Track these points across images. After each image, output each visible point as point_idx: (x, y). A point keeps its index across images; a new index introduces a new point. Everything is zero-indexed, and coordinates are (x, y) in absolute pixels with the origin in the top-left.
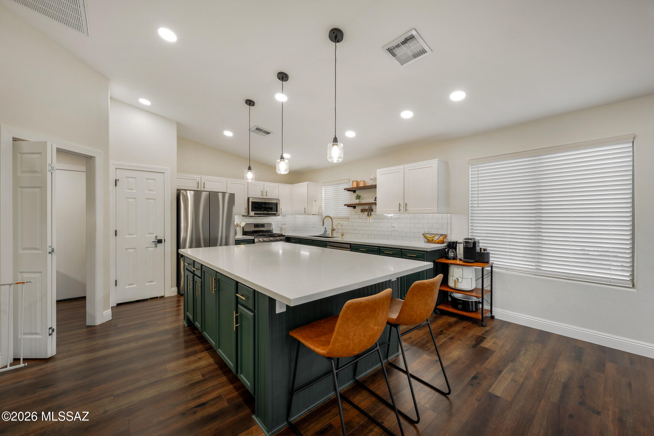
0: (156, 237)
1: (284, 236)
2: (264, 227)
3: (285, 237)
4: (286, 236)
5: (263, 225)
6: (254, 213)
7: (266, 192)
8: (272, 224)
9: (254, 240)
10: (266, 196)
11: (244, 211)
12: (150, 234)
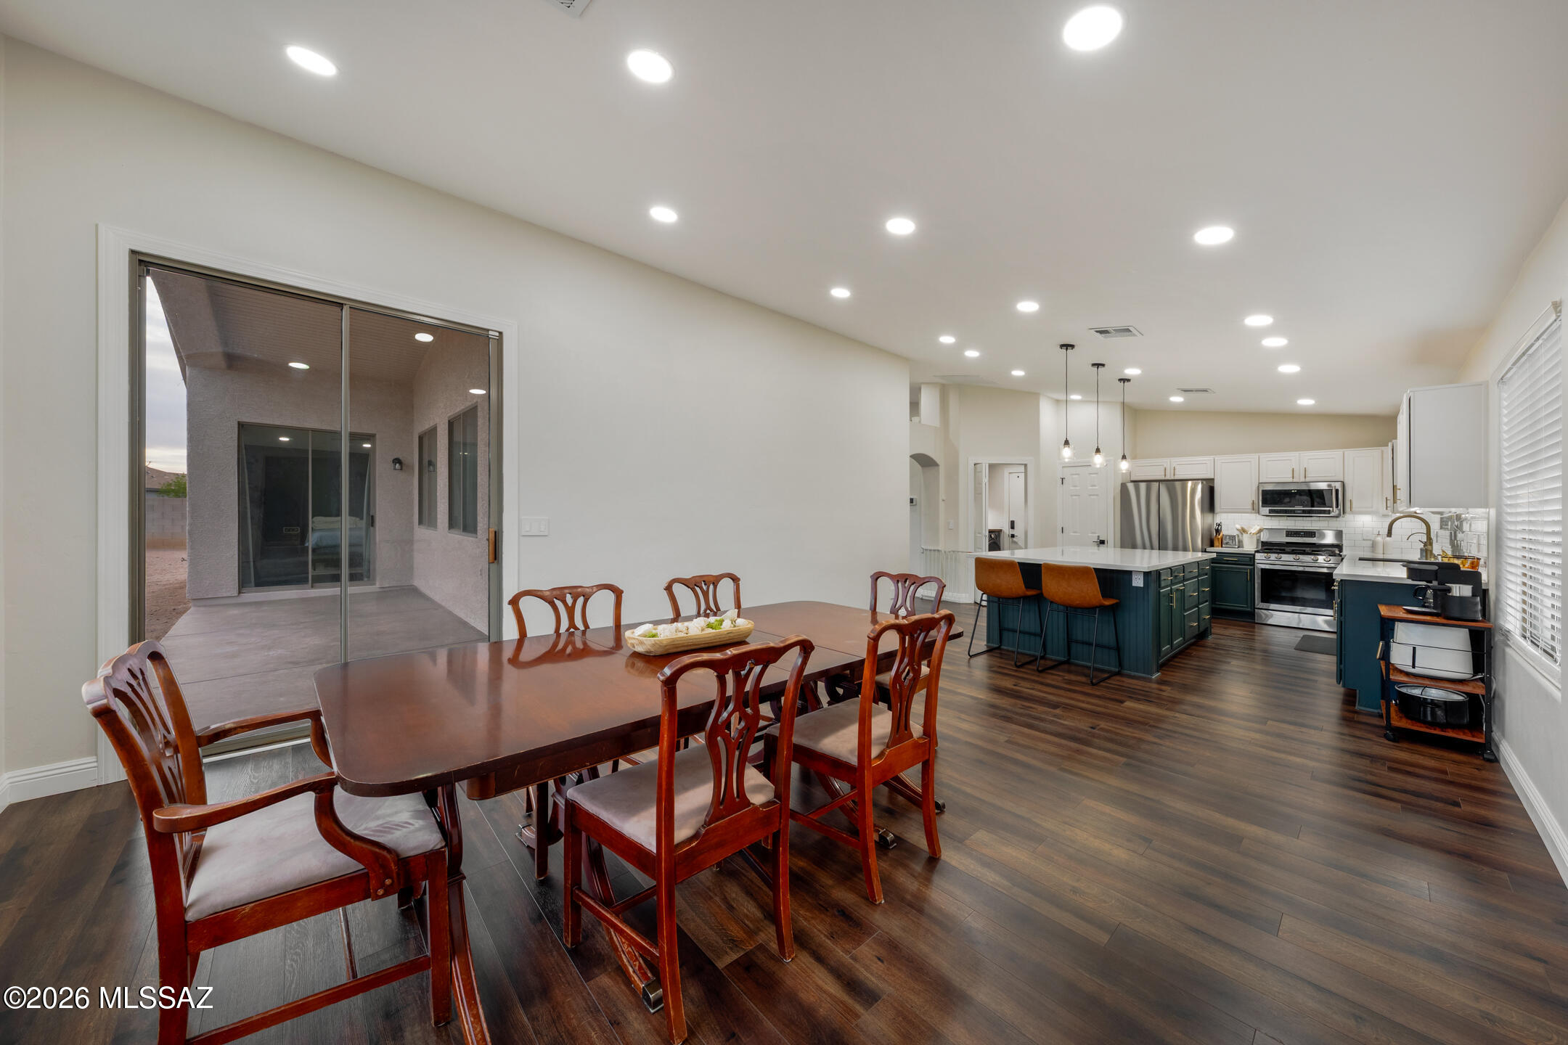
0: (1098, 537)
2: (1314, 537)
5: (1311, 533)
7: (1305, 470)
9: (1254, 555)
10: (1305, 477)
11: (1250, 507)
12: (1093, 533)
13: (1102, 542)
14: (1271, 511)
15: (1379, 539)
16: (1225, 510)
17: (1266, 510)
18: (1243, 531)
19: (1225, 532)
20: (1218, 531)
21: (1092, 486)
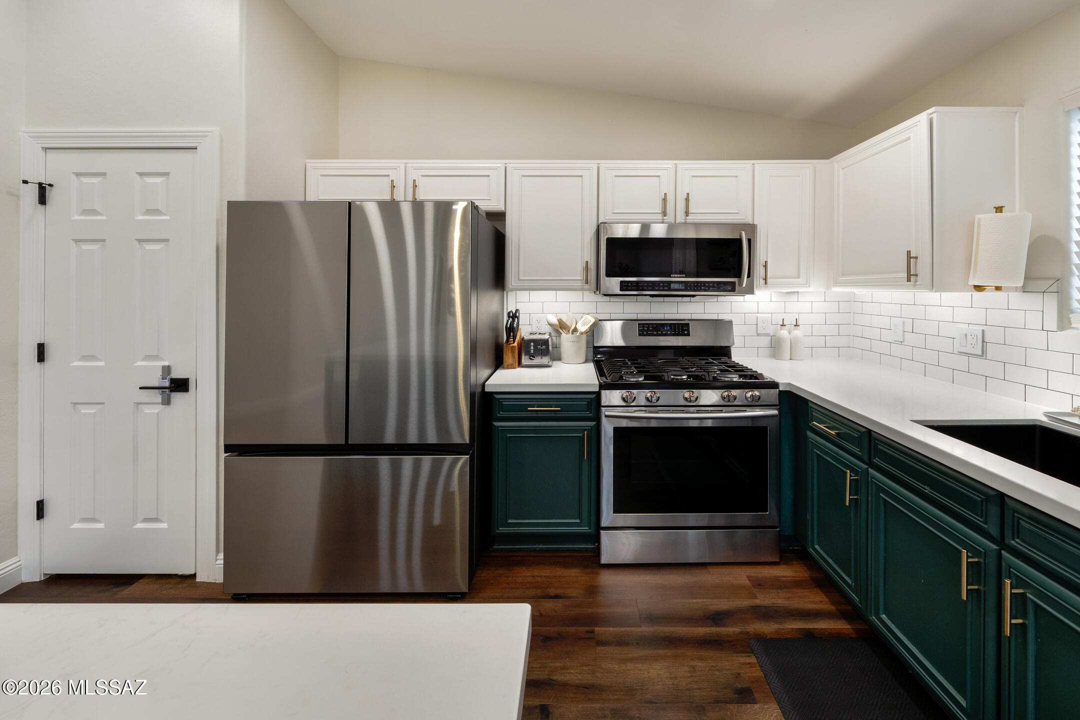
0: (167, 370)
1: (774, 385)
2: (688, 335)
3: (774, 392)
4: (781, 388)
5: (681, 328)
6: (622, 282)
7: (687, 200)
8: (730, 322)
9: (598, 395)
10: (687, 213)
11: (579, 276)
12: (148, 358)
13: (180, 385)
14: (624, 286)
15: (784, 333)
16: (526, 284)
17: (614, 283)
18: (561, 326)
19: (525, 332)
20: (512, 330)
21: (150, 212)
